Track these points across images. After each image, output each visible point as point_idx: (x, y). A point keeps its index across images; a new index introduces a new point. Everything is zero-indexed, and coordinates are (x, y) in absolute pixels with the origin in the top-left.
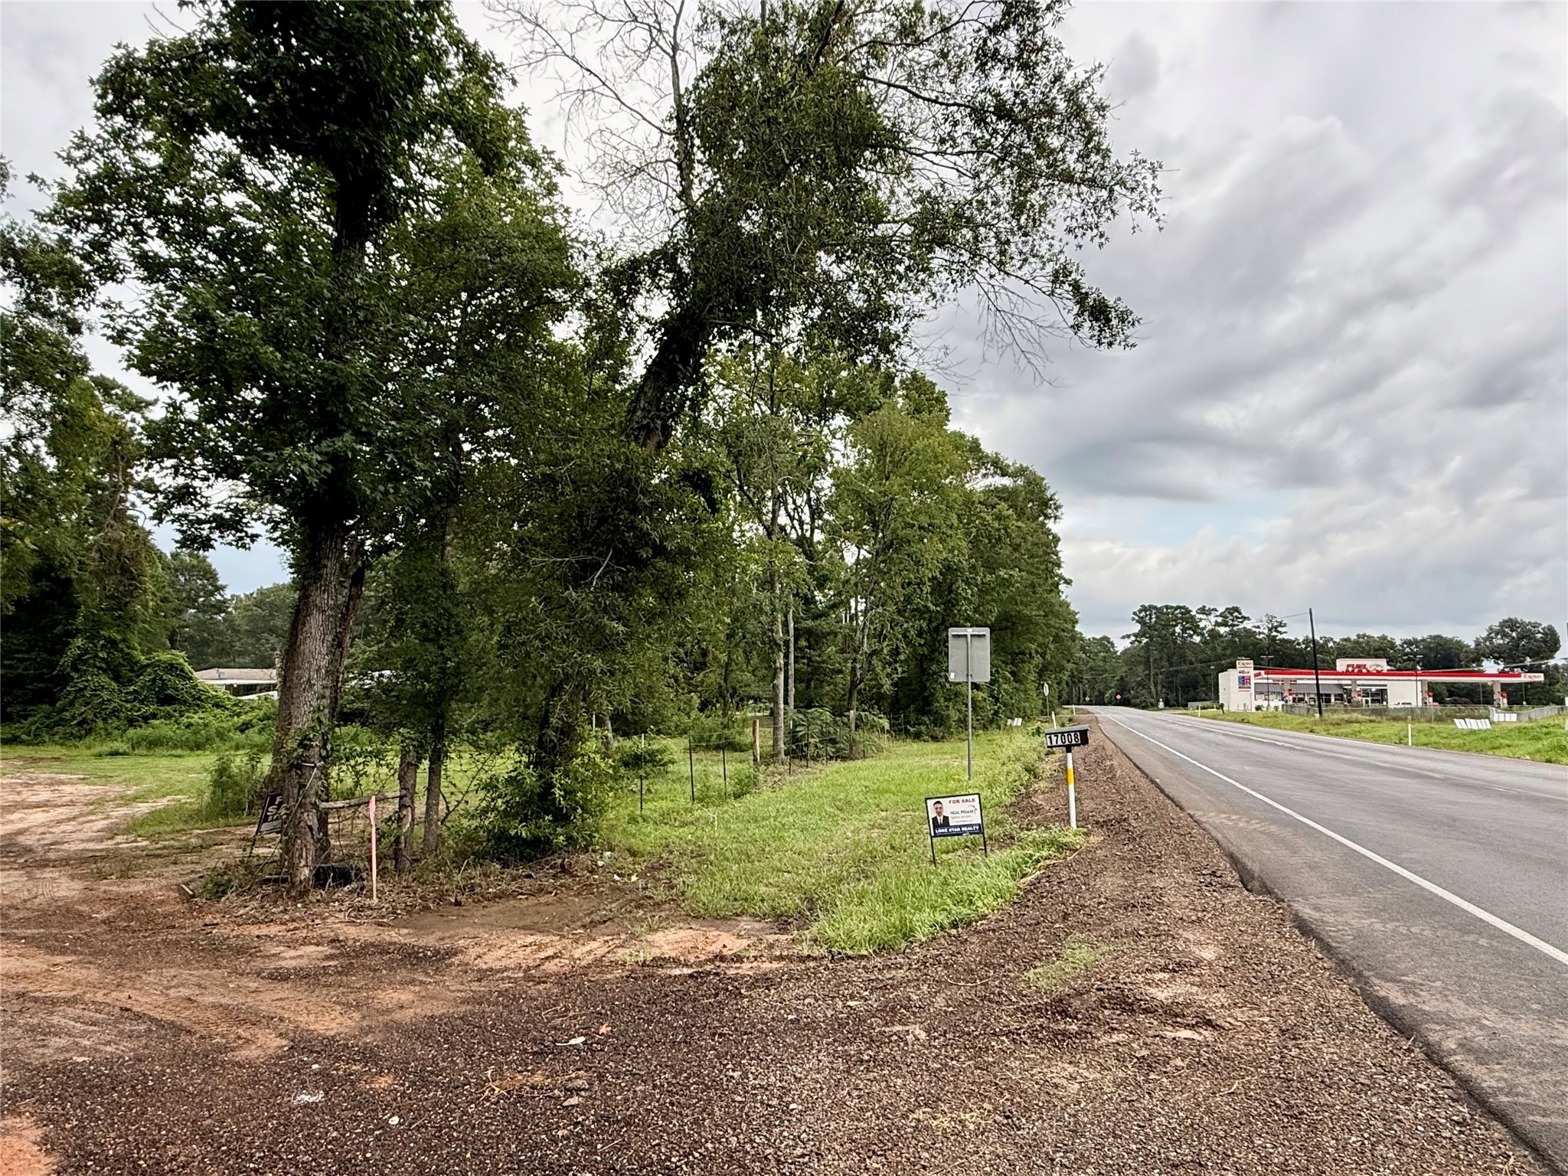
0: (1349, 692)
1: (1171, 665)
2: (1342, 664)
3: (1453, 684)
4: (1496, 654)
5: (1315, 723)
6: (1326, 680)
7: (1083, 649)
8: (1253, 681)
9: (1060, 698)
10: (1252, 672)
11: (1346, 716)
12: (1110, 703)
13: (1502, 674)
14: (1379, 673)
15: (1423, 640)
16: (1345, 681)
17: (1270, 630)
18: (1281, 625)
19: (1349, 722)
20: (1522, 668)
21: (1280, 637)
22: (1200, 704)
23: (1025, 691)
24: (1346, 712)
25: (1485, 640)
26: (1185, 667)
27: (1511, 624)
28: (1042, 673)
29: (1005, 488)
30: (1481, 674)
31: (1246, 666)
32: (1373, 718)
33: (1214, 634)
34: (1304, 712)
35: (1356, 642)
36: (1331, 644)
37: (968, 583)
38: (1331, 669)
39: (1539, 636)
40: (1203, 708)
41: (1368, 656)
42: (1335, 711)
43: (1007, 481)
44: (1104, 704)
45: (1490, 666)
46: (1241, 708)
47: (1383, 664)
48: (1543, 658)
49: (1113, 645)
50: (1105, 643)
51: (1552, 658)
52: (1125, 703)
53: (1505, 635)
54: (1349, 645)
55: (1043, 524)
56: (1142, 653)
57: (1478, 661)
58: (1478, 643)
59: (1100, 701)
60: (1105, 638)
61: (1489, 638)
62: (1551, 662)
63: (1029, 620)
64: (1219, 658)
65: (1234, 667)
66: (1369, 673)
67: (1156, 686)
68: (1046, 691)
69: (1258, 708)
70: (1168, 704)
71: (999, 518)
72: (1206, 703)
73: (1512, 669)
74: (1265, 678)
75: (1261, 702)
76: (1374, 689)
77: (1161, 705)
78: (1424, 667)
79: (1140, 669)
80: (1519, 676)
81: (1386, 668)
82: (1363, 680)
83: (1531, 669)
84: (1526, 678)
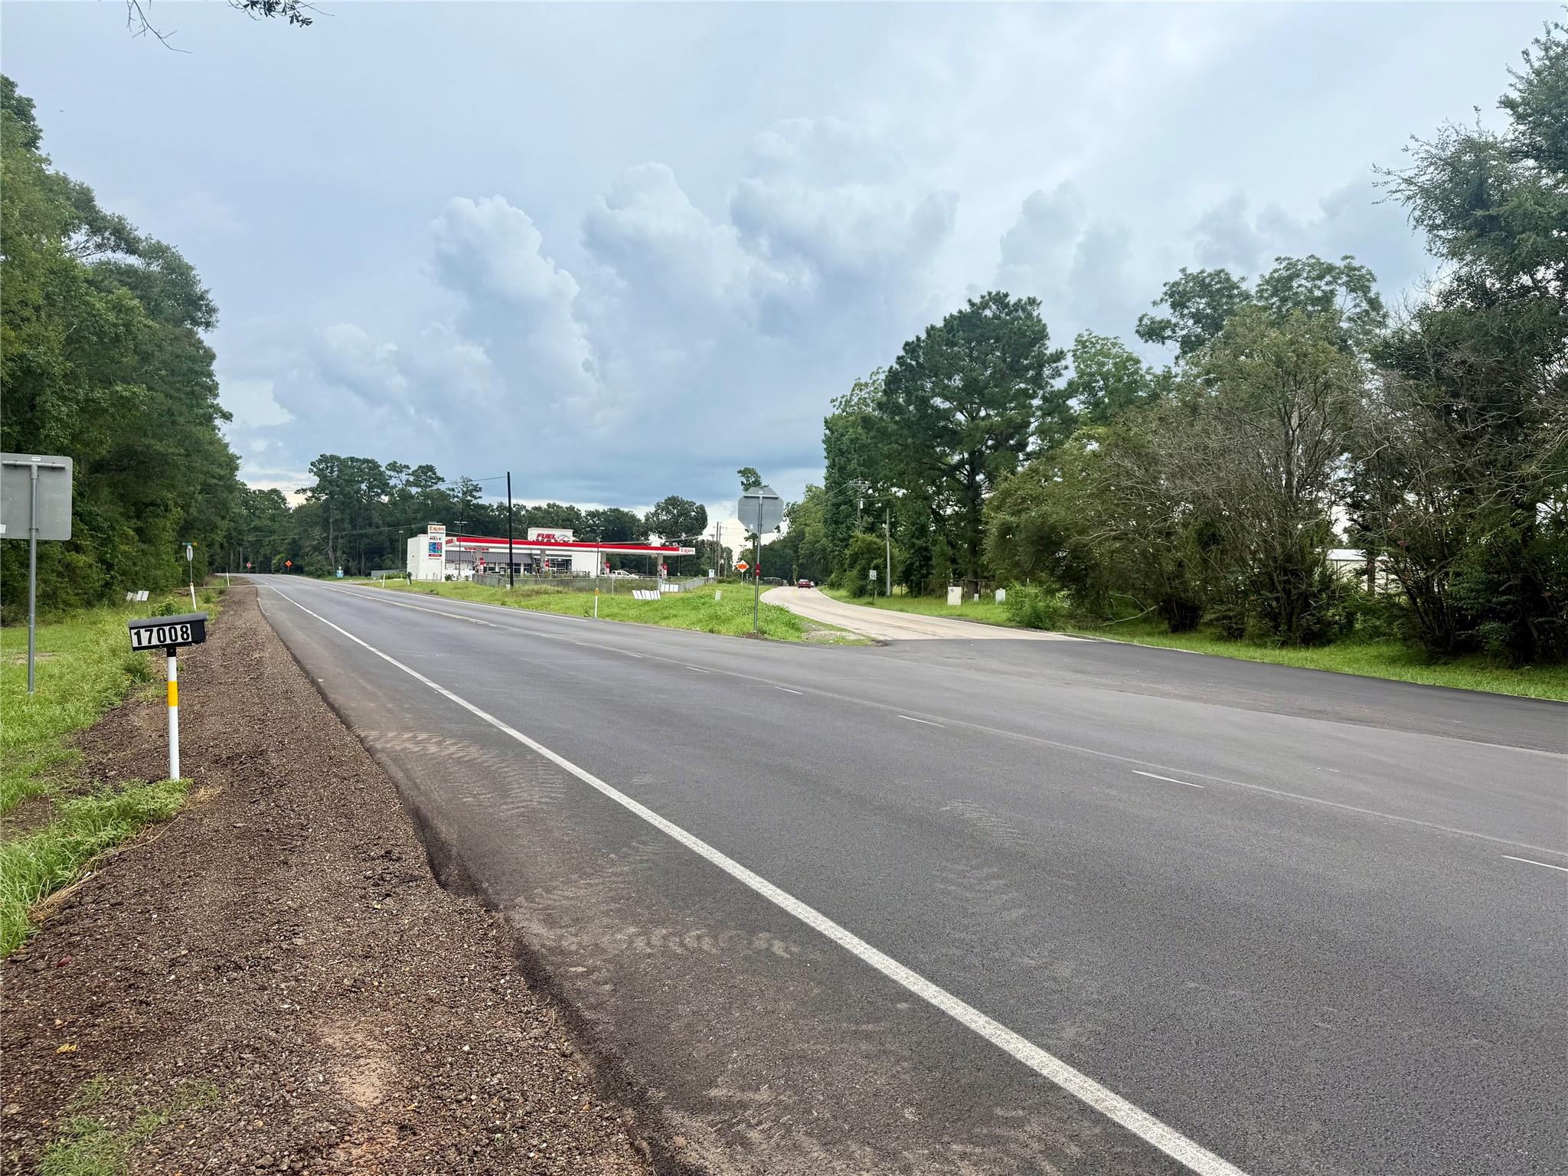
0: (538, 561)
1: (354, 527)
2: (533, 534)
3: (626, 555)
4: (661, 529)
5: (506, 594)
6: (519, 549)
7: (246, 503)
8: (445, 548)
9: (211, 564)
10: (444, 539)
11: (536, 587)
12: (277, 571)
13: (663, 547)
14: (566, 544)
15: (604, 513)
16: (536, 551)
17: (464, 493)
18: (477, 489)
19: (538, 593)
20: (679, 542)
21: (475, 502)
22: (384, 573)
23: (158, 555)
24: (536, 582)
25: (654, 515)
26: (370, 531)
27: (673, 502)
28: (185, 530)
29: (130, 271)
30: (648, 547)
31: (437, 532)
32: (560, 589)
33: (405, 496)
34: (495, 581)
35: (546, 512)
36: (523, 513)
37: (64, 399)
38: (523, 538)
39: (693, 513)
40: (389, 578)
41: (556, 525)
42: (525, 582)
43: (134, 261)
44: (270, 572)
45: (655, 540)
46: (430, 577)
47: (568, 535)
48: (694, 534)
49: (284, 500)
50: (274, 497)
51: (701, 534)
52: (298, 570)
53: (668, 512)
54: (540, 514)
55: (191, 334)
56: (320, 512)
57: (646, 535)
58: (647, 518)
59: (265, 568)
60: (275, 491)
61: (656, 514)
62: (700, 538)
63: (164, 459)
64: (409, 522)
65: (425, 532)
66: (557, 544)
67: (335, 551)
68: (190, 554)
69: (448, 578)
70: (348, 572)
71: (118, 308)
72: (391, 572)
73: (671, 543)
74: (457, 546)
75: (451, 570)
76: (560, 559)
77: (340, 573)
78: (604, 539)
79: (317, 532)
80: (676, 549)
81: (572, 539)
82: (552, 551)
83: (686, 544)
84: (683, 551)
